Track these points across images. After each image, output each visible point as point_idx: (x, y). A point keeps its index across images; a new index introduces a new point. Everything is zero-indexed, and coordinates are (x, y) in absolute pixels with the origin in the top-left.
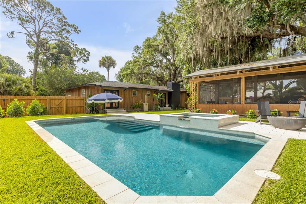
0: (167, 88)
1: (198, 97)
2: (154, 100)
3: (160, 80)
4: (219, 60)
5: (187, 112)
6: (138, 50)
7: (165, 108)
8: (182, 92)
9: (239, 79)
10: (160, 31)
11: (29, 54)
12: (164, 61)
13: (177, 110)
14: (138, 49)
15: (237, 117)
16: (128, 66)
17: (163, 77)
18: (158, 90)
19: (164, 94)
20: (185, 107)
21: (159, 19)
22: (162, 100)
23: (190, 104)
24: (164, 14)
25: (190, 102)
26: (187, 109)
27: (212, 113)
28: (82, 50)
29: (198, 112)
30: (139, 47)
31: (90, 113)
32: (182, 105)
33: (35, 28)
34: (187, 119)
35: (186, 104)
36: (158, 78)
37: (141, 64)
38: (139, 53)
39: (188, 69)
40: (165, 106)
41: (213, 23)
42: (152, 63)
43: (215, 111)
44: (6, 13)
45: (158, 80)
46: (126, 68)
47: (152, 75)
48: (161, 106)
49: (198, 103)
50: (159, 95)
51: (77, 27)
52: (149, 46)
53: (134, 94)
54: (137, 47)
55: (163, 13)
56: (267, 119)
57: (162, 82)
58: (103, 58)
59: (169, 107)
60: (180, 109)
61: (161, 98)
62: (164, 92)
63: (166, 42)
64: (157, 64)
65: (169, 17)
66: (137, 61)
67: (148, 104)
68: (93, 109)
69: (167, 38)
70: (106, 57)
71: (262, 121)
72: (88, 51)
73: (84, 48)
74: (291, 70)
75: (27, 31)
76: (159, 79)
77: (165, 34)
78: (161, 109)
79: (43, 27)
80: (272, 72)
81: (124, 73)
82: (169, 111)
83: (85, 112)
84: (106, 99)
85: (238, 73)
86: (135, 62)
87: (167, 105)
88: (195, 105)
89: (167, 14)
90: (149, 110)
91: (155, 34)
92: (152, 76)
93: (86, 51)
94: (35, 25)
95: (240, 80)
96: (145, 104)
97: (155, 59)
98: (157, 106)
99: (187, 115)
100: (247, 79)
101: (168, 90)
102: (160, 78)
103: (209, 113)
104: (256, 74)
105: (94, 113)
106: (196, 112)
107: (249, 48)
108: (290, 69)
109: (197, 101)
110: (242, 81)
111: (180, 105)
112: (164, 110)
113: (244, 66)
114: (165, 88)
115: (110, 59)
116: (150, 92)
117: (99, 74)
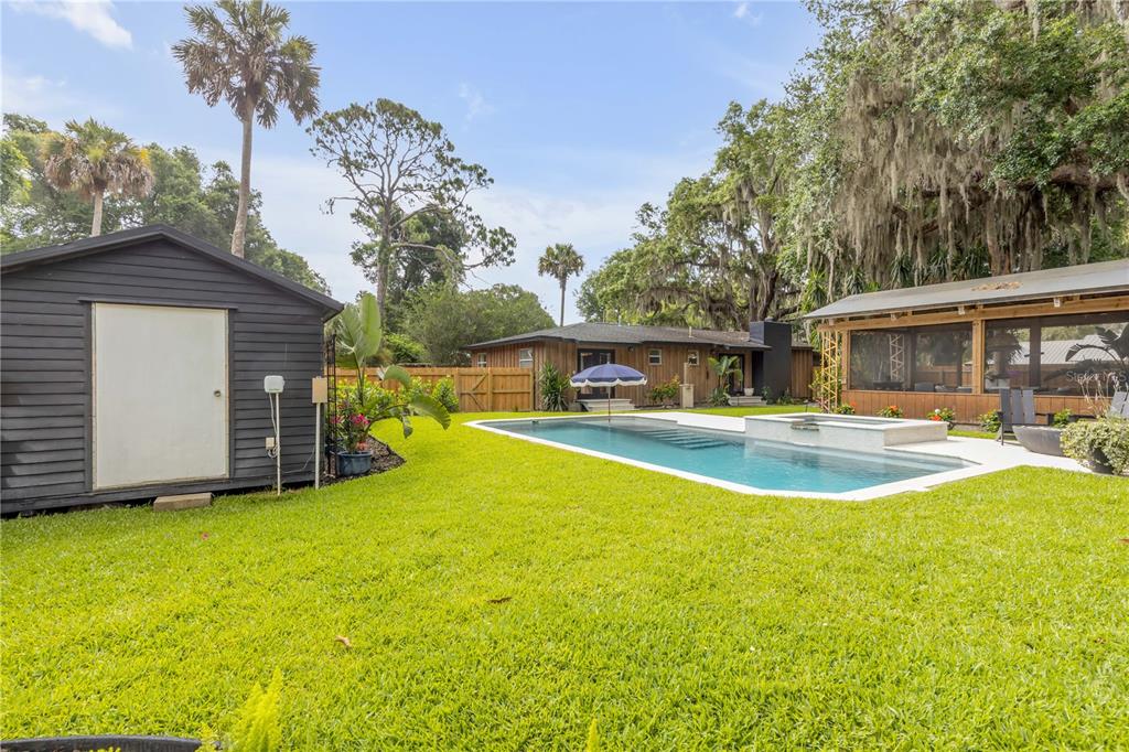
0: (748, 338)
1: (845, 373)
2: (710, 375)
3: (718, 307)
4: (919, 259)
5: (811, 411)
6: (648, 215)
7: (742, 400)
8: (796, 351)
9: (968, 326)
10: (726, 159)
11: (353, 247)
12: (736, 246)
13: (781, 404)
14: (649, 212)
15: (941, 426)
16: (617, 267)
17: (730, 298)
18: (722, 346)
19: (742, 356)
20: (808, 398)
21: (720, 124)
22: (732, 377)
23: (822, 390)
24: (736, 109)
25: (823, 386)
26: (811, 401)
27: (885, 415)
28: (495, 233)
29: (845, 413)
30: (654, 207)
31: (548, 409)
32: (797, 389)
33: (383, 183)
34: (813, 427)
35: (812, 391)
36: (713, 301)
37: (659, 261)
38: (652, 225)
39: (818, 289)
40: (742, 393)
41: (893, 164)
42: (695, 255)
43: (893, 412)
44: (315, 151)
45: (714, 308)
46: (612, 274)
47: (695, 293)
48: (733, 394)
49: (844, 388)
50: (726, 362)
51: (485, 170)
52: (689, 209)
53: (652, 360)
54: (647, 207)
55: (736, 106)
56: (1012, 432)
57: (725, 314)
58: (549, 250)
59: (754, 395)
60: (789, 403)
61: (732, 371)
62: (738, 352)
63: (745, 193)
64: (710, 258)
65: (753, 116)
66: (647, 252)
67: (692, 385)
68: (556, 399)
69: (747, 181)
70: (557, 247)
71: (1004, 438)
72: (510, 235)
73: (501, 228)
74: (1117, 306)
75: (363, 191)
76: (718, 305)
77: (740, 171)
78: (730, 402)
79: (399, 177)
80: (1058, 309)
81: (607, 289)
82: (755, 407)
83: (531, 407)
84: (615, 379)
85: (962, 312)
86: (641, 255)
87: (749, 391)
88: (836, 394)
89: (747, 108)
90: (695, 403)
91: (707, 171)
92: (696, 298)
93: (506, 235)
94: (383, 178)
95: (971, 329)
96: (684, 387)
97: (702, 241)
98: (720, 392)
99: (813, 419)
100: (989, 325)
101: (752, 345)
102: (720, 301)
103: (878, 416)
104: (1015, 312)
105: (558, 410)
106: (840, 413)
107: (1029, 215)
108: (1115, 303)
109: (844, 382)
110: (974, 331)
111: (791, 390)
112: (739, 406)
113: (985, 288)
114: (743, 339)
115: (567, 251)
116: (697, 353)
117: (521, 291)
